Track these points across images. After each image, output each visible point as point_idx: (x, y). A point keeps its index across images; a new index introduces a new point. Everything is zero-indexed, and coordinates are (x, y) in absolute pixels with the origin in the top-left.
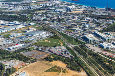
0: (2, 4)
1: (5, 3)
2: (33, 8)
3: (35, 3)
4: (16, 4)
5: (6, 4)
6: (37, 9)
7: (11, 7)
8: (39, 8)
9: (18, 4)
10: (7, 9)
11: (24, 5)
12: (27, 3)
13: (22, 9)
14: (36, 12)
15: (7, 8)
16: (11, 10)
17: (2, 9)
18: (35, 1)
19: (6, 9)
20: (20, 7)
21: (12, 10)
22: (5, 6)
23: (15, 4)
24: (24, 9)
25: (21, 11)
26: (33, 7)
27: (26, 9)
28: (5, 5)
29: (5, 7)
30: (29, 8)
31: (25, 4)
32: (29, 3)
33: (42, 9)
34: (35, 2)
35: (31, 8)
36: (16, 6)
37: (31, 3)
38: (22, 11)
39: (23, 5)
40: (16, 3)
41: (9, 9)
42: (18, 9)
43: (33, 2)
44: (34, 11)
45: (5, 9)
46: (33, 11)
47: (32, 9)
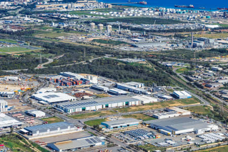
0: (114, 26)
1: (125, 24)
2: (201, 47)
3: (213, 30)
4: (155, 31)
5: (124, 28)
6: (213, 50)
7: (135, 37)
8: (222, 46)
9: (159, 31)
10: (123, 42)
11: (175, 36)
12: (188, 30)
13: (169, 47)
14: (207, 60)
15: (125, 40)
16: (133, 46)
17: (110, 42)
18: (217, 26)
19: (119, 43)
20: (165, 39)
21: (135, 46)
22: (120, 33)
23: (151, 31)
24: (175, 45)
25: (162, 52)
26: (202, 44)
27: (181, 46)
28: (122, 31)
29: (119, 37)
30: (190, 44)
31: (181, 31)
32: (195, 30)
34: (215, 29)
35: (194, 46)
36: (152, 38)
37: (200, 30)
38: (166, 52)
39: (173, 34)
40: (154, 29)
41: (129, 44)
42: (156, 45)
43: (207, 29)
44: (204, 57)
45: (116, 45)
46: (200, 55)
47: (197, 50)
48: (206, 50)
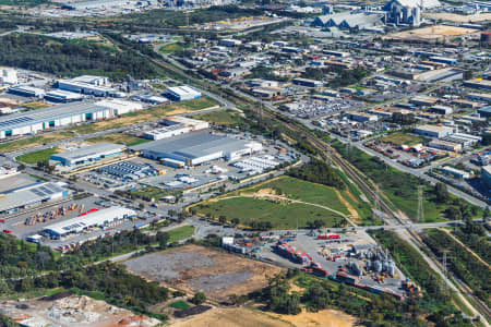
2: (191, 4)
6: (214, 8)
10: (44, 2)
13: (133, 6)
14: (208, 26)
16: (64, 7)
21: (70, 8)
24: (144, 3)
25: (123, 16)
27: (155, 4)
33: (244, 7)
35: (180, 3)
38: (131, 16)
44: (201, 22)
46: (195, 19)
47: (186, 10)
48: (201, 10)
